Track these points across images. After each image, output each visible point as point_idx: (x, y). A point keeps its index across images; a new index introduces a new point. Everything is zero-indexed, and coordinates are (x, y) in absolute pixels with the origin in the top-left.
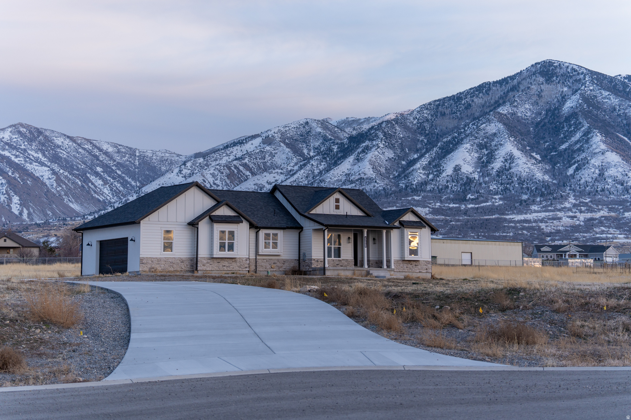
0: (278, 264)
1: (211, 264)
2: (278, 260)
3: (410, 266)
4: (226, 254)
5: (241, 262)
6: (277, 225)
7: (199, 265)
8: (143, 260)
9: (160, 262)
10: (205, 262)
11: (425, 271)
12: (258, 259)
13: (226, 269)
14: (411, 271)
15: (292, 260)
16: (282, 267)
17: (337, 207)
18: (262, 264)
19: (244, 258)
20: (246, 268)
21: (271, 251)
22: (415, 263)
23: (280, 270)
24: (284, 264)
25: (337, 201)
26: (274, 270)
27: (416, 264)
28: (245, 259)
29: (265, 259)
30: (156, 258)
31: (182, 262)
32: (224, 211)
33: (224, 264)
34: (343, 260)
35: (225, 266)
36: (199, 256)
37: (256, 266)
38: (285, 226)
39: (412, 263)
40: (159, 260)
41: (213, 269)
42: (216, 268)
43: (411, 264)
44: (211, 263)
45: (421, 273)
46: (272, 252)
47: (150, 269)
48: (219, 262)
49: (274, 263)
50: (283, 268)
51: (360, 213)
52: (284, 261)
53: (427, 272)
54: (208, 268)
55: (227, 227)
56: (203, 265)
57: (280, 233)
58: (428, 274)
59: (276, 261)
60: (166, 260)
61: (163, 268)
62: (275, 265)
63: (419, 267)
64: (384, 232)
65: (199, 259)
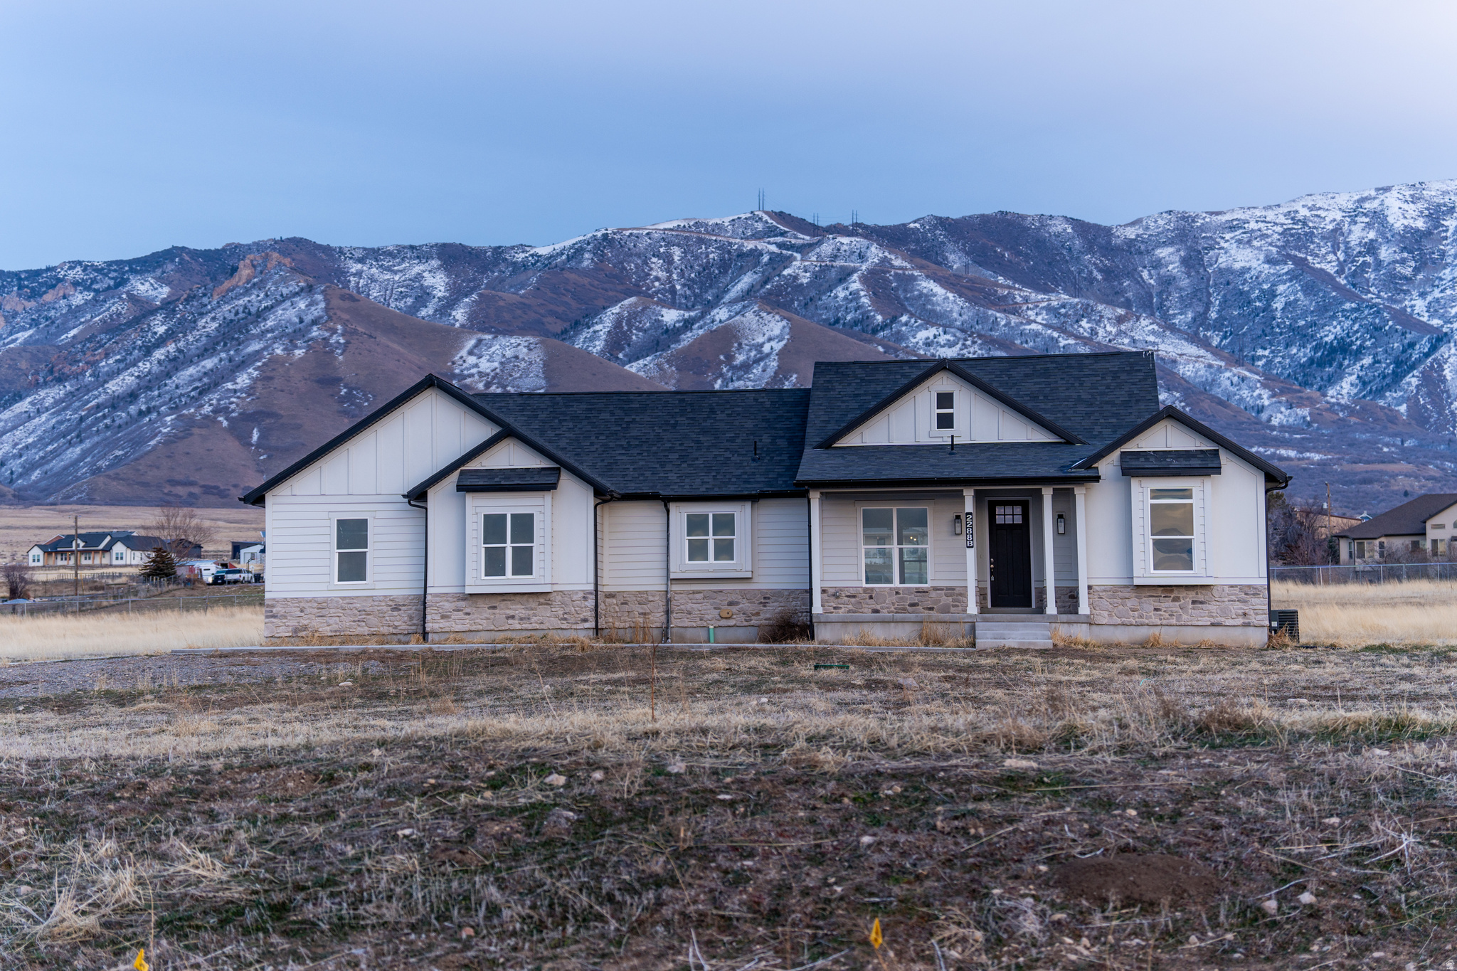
0: (745, 605)
1: (468, 614)
2: (744, 594)
3: (1167, 604)
4: (509, 581)
5: (567, 605)
6: (731, 490)
7: (428, 618)
8: (273, 606)
9: (324, 612)
10: (448, 606)
11: (1240, 621)
12: (676, 592)
13: (519, 627)
14: (1174, 621)
15: (792, 592)
16: (758, 614)
17: (945, 421)
18: (689, 606)
19: (576, 592)
20: (585, 620)
21: (711, 565)
22: (1192, 595)
23: (752, 623)
24: (764, 605)
25: (945, 400)
26: (732, 622)
27: (1200, 598)
28: (581, 595)
29: (699, 592)
30: (313, 600)
31: (396, 608)
32: (511, 457)
33: (511, 613)
34: (936, 589)
35: (513, 617)
36: (429, 591)
37: (667, 612)
38: (755, 489)
39: (1182, 594)
40: (322, 606)
41: (473, 628)
42: (485, 624)
43: (1176, 599)
44: (468, 610)
45: (1219, 629)
46: (714, 571)
47: (296, 630)
48: (494, 608)
49: (731, 604)
50: (762, 616)
51: (1038, 436)
52: (766, 598)
53: (1246, 625)
54: (457, 623)
55: (508, 505)
56: (443, 617)
57: (742, 513)
58: (1250, 630)
59: (733, 598)
60: (346, 604)
61: (335, 627)
62: (734, 609)
63: (1212, 607)
64: (1047, 493)
65: (429, 598)
